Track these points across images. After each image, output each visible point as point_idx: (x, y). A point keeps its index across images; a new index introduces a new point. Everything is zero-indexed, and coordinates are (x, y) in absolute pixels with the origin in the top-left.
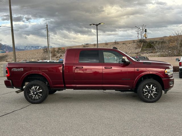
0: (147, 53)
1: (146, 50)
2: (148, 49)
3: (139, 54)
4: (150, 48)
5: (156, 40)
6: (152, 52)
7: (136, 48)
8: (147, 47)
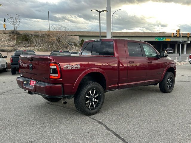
0: (24, 47)
1: (22, 43)
2: (24, 42)
3: (16, 47)
4: (26, 41)
5: (30, 33)
6: (30, 46)
7: (10, 40)
8: (22, 40)
